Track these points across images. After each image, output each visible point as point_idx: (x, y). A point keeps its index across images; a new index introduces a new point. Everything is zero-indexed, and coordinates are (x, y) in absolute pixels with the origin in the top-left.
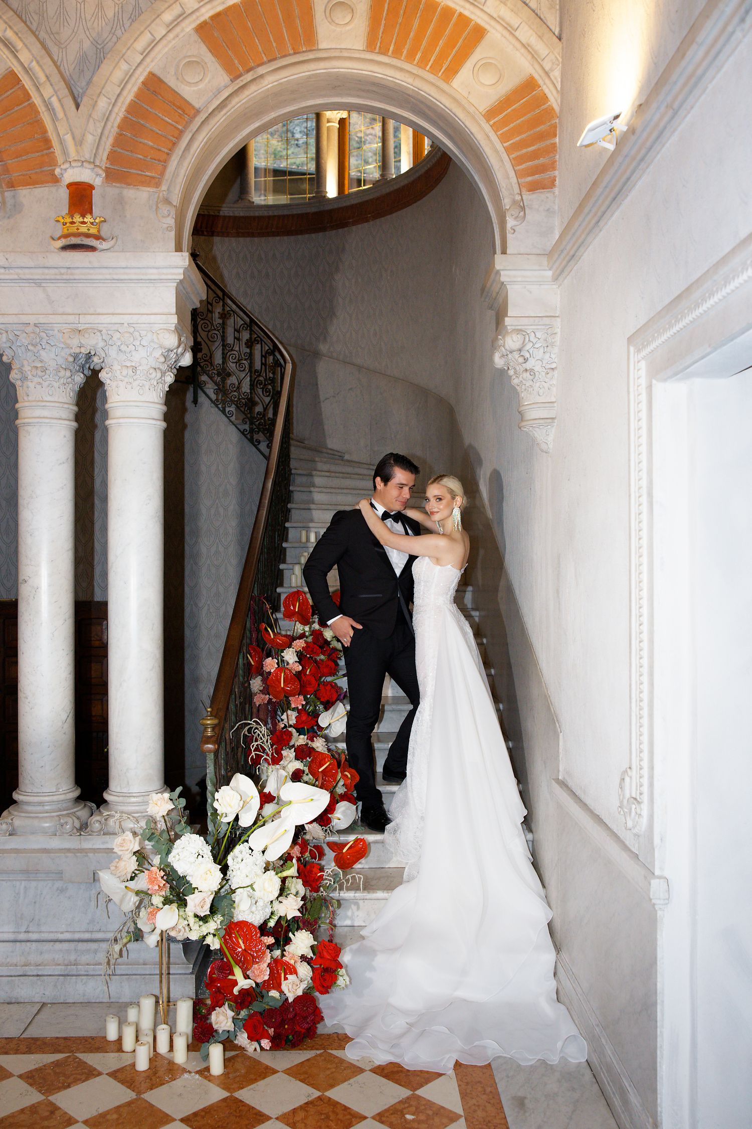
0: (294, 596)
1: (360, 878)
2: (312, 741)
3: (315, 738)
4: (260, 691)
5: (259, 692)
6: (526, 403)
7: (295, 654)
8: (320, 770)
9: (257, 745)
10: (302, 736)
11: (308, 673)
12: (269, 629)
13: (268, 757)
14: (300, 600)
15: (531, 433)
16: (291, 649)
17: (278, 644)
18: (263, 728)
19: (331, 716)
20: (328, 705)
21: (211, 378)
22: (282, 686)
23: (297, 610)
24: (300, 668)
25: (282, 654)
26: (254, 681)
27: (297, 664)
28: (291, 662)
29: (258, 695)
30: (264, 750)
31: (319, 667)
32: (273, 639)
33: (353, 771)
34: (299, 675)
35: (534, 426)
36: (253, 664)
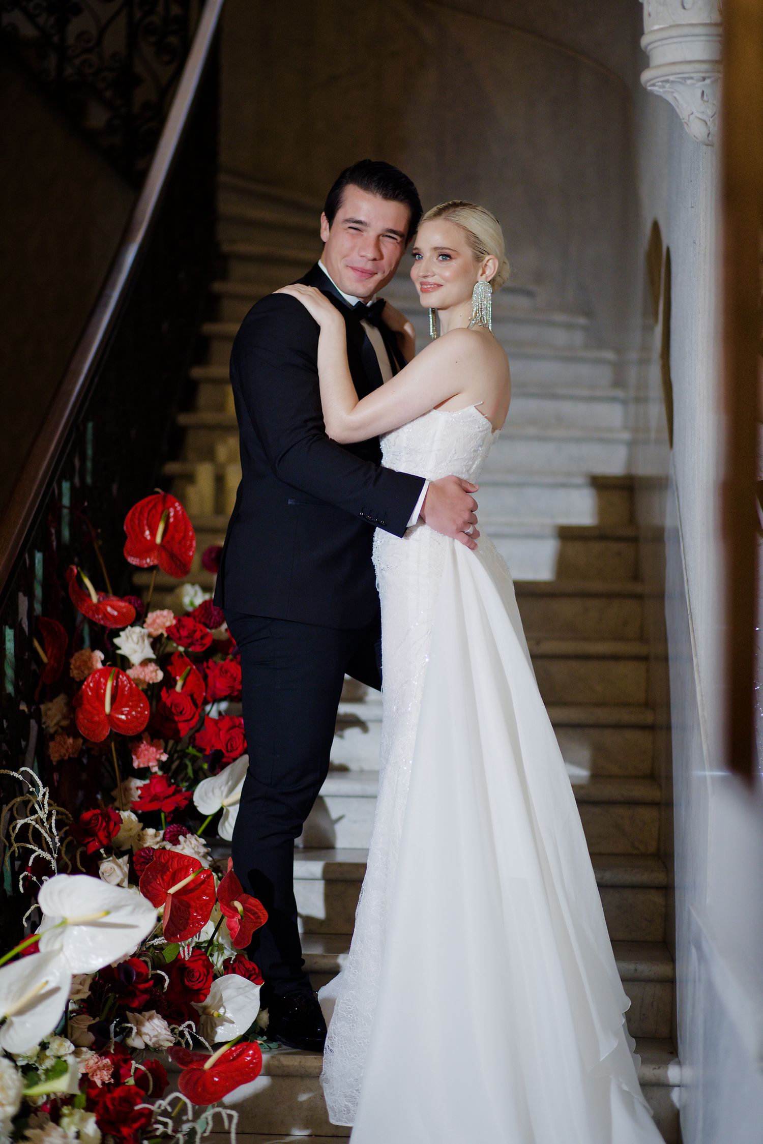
0: (155, 506)
1: (230, 1117)
2: (176, 842)
3: (181, 838)
4: (62, 728)
5: (60, 730)
6: (656, 27)
7: (147, 642)
8: (172, 891)
9: (26, 826)
10: (151, 831)
11: (178, 688)
12: (87, 582)
13: (48, 857)
14: (168, 517)
15: (669, 98)
16: (137, 629)
17: (107, 615)
18: (42, 790)
19: (225, 790)
20: (217, 764)
21: (31, 18)
22: (108, 709)
23: (158, 540)
24: (160, 675)
25: (117, 641)
26: (50, 705)
27: (152, 667)
28: (135, 659)
29: (58, 738)
30: (38, 839)
31: (205, 677)
32: (96, 606)
33: (254, 901)
34: (153, 691)
35: (671, 78)
36: (45, 659)
